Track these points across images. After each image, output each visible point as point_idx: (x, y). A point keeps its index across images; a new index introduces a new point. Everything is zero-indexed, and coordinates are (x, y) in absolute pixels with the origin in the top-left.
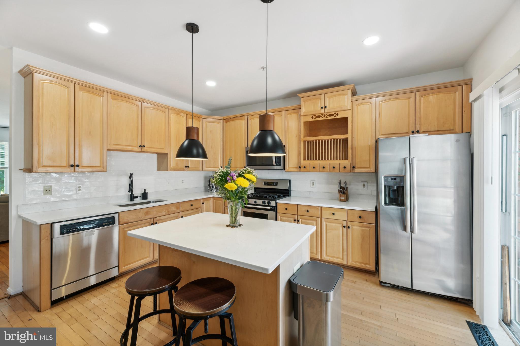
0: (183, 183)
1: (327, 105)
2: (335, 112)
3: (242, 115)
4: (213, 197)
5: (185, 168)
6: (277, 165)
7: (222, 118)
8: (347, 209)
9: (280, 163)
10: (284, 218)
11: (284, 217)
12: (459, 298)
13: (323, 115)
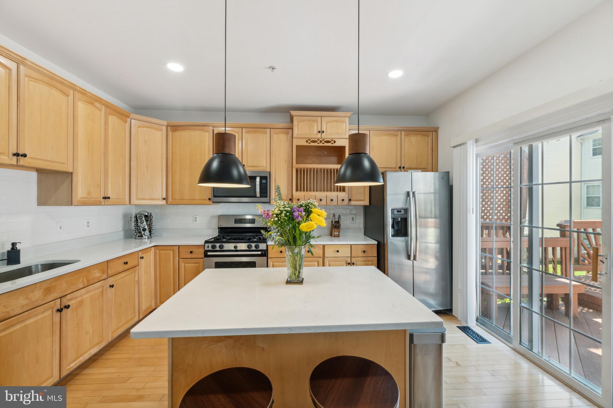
0: (88, 226)
1: (324, 129)
2: (332, 139)
3: (204, 124)
4: (153, 246)
5: (102, 200)
6: (261, 196)
7: (165, 123)
8: (351, 245)
9: (266, 195)
10: (278, 264)
11: (277, 262)
12: (442, 310)
13: (319, 140)
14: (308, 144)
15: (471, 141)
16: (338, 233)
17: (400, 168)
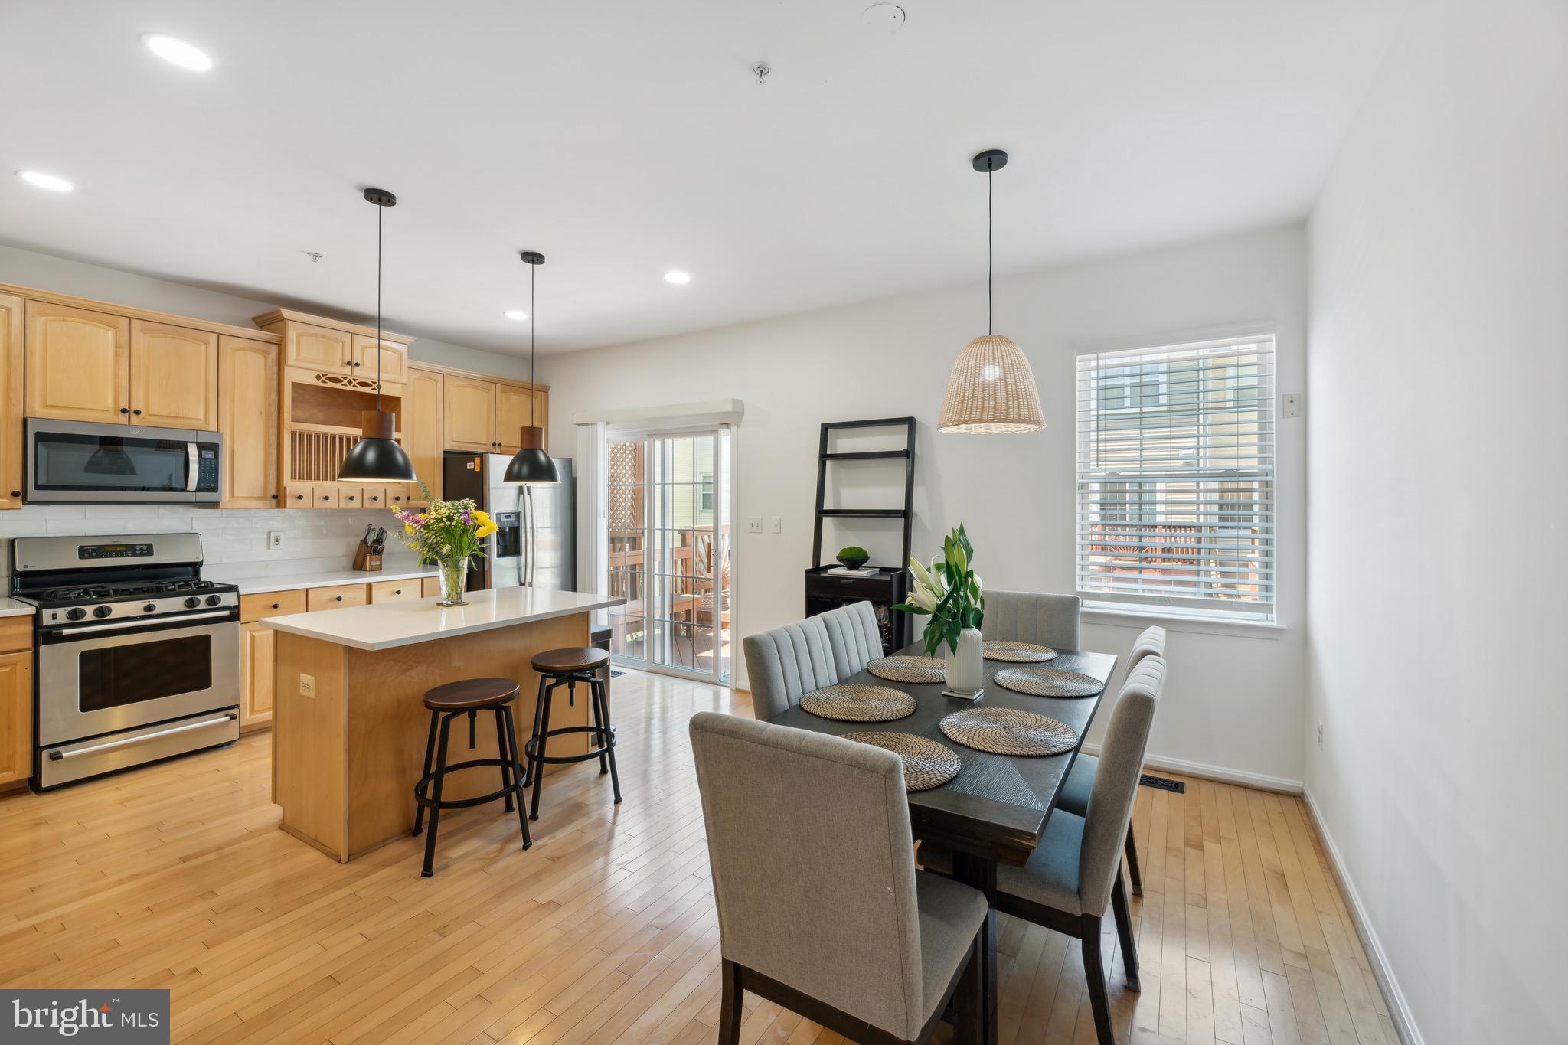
1: (357, 359)
2: (375, 381)
6: (199, 489)
9: (214, 485)
13: (345, 379)
14: (319, 383)
15: (602, 423)
16: (378, 563)
17: (494, 444)
